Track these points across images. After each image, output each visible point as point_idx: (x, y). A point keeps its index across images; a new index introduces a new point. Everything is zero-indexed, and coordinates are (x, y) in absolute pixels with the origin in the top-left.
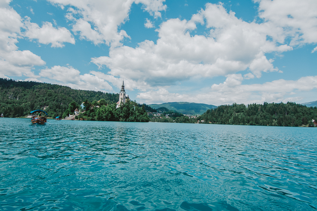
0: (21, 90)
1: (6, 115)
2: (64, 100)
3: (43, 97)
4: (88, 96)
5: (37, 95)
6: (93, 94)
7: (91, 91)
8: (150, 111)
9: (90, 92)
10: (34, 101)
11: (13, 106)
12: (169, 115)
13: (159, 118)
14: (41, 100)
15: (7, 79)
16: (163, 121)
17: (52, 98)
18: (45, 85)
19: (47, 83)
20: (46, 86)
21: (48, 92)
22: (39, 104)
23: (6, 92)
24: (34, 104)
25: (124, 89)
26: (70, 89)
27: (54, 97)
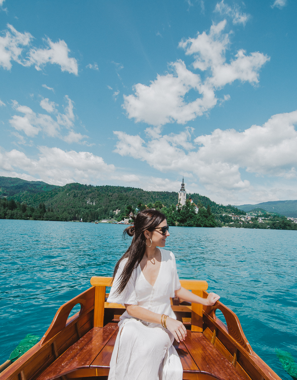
0: (96, 195)
1: (84, 220)
2: (134, 203)
3: (115, 201)
4: (161, 198)
5: (110, 199)
6: (166, 196)
7: (165, 192)
8: (236, 214)
9: (163, 193)
10: (108, 206)
11: (90, 211)
12: (263, 218)
13: (248, 223)
14: (113, 204)
15: (87, 185)
16: (252, 226)
17: (123, 202)
18: (119, 188)
19: (120, 187)
20: (119, 190)
21: (120, 195)
22: (112, 208)
23: (84, 197)
24: (107, 209)
25: (184, 188)
26: (142, 191)
27: (125, 200)
